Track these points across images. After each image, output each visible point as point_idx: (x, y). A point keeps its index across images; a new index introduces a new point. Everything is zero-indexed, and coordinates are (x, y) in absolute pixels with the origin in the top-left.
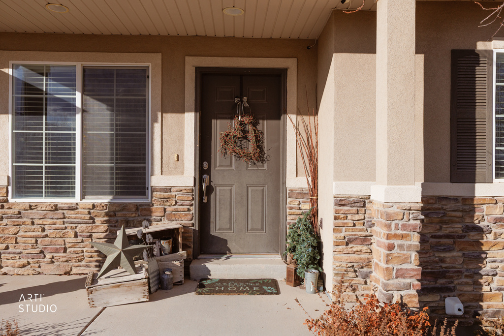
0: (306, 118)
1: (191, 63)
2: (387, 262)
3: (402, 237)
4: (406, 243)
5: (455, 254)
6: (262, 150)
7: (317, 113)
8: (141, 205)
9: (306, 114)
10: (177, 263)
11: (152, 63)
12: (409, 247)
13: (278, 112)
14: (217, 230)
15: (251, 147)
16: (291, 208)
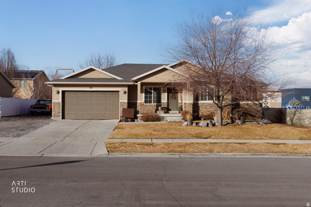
0: (181, 94)
1: (166, 87)
5: (196, 109)
6: (175, 98)
8: (160, 104)
10: (166, 111)
11: (161, 87)
12: (190, 107)
13: (177, 93)
16: (179, 105)
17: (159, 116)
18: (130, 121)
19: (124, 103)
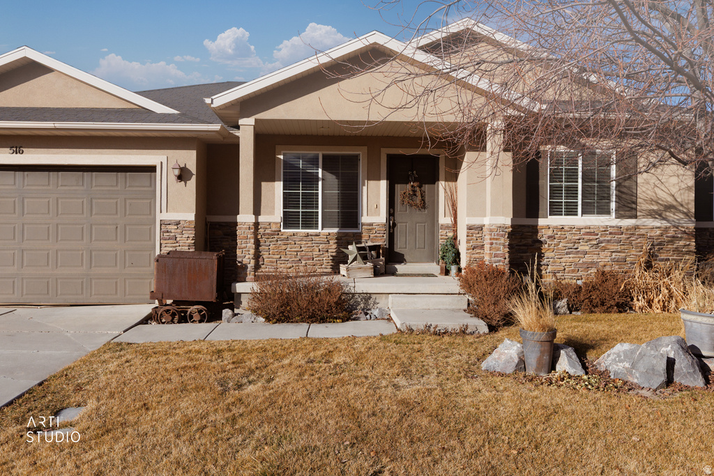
0: (450, 183)
1: (384, 152)
2: (490, 250)
3: (497, 239)
4: (498, 242)
5: (528, 254)
6: (424, 203)
7: (456, 181)
8: (356, 233)
9: (451, 181)
10: (381, 263)
11: (361, 152)
12: (500, 244)
13: (434, 180)
14: (398, 248)
15: (418, 200)
16: (442, 235)
17: (346, 290)
18: (196, 317)
19: (178, 223)
